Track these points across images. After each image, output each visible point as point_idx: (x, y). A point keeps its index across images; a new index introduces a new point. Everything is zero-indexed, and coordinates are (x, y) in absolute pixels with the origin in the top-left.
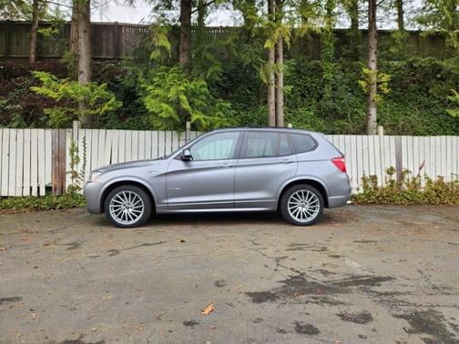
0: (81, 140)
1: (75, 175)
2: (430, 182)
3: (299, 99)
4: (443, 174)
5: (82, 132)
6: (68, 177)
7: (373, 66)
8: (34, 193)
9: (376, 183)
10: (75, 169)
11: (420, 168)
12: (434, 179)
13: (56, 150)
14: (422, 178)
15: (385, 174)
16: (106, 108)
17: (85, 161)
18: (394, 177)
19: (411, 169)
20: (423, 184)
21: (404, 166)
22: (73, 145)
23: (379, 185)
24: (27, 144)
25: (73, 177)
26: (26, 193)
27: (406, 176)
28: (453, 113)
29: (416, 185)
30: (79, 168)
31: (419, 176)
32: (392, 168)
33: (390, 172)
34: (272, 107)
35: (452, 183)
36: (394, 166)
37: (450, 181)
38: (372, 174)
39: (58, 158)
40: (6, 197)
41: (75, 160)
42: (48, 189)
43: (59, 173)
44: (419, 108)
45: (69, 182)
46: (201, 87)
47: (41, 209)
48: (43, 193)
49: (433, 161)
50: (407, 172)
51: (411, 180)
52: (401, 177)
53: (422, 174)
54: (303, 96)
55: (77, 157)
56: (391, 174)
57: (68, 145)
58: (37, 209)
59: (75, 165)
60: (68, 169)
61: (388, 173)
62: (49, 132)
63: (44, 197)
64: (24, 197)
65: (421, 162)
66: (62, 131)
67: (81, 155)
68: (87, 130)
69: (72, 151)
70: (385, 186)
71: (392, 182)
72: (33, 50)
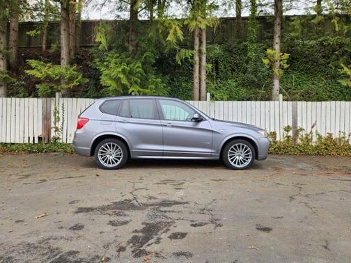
0: (61, 105)
1: (57, 129)
2: (320, 138)
3: (229, 73)
4: (332, 132)
5: (61, 99)
6: (53, 130)
7: (277, 47)
8: (31, 142)
9: (275, 138)
10: (57, 125)
11: (312, 127)
12: (324, 135)
13: (45, 113)
14: (314, 134)
15: (282, 131)
16: (75, 83)
17: (63, 120)
18: (291, 133)
19: (304, 127)
20: (315, 139)
21: (299, 125)
22: (56, 109)
23: (278, 139)
24: (27, 108)
25: (55, 131)
26: (26, 141)
27: (301, 133)
28: (344, 83)
29: (308, 140)
30: (59, 125)
31: (311, 133)
32: (288, 126)
33: (287, 129)
34: (196, 81)
35: (340, 139)
36: (291, 125)
37: (338, 137)
38: (272, 131)
39: (46, 118)
40: (13, 144)
41: (57, 119)
42: (40, 138)
43: (47, 129)
44: (326, 78)
45: (53, 134)
46: (138, 67)
47: (33, 152)
48: (36, 141)
49: (323, 121)
50: (302, 129)
51: (304, 136)
52: (296, 133)
53: (314, 131)
54: (233, 70)
55: (58, 117)
56: (288, 131)
57: (53, 109)
58: (30, 152)
59: (57, 123)
60: (53, 125)
61: (285, 130)
62: (40, 100)
63: (37, 144)
64: (24, 144)
65: (314, 122)
66: (48, 99)
67: (61, 116)
68: (65, 99)
69: (55, 113)
70: (282, 140)
71: (288, 137)
72: (44, 42)
